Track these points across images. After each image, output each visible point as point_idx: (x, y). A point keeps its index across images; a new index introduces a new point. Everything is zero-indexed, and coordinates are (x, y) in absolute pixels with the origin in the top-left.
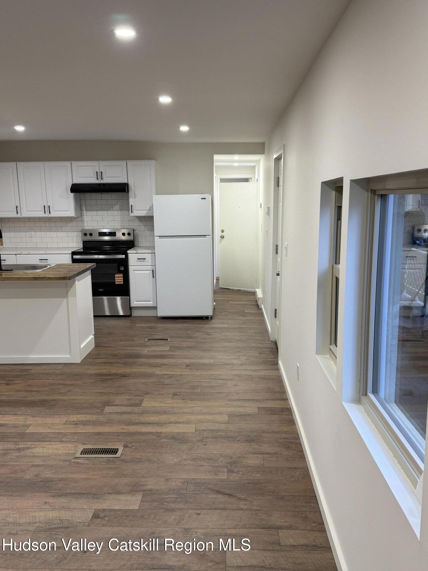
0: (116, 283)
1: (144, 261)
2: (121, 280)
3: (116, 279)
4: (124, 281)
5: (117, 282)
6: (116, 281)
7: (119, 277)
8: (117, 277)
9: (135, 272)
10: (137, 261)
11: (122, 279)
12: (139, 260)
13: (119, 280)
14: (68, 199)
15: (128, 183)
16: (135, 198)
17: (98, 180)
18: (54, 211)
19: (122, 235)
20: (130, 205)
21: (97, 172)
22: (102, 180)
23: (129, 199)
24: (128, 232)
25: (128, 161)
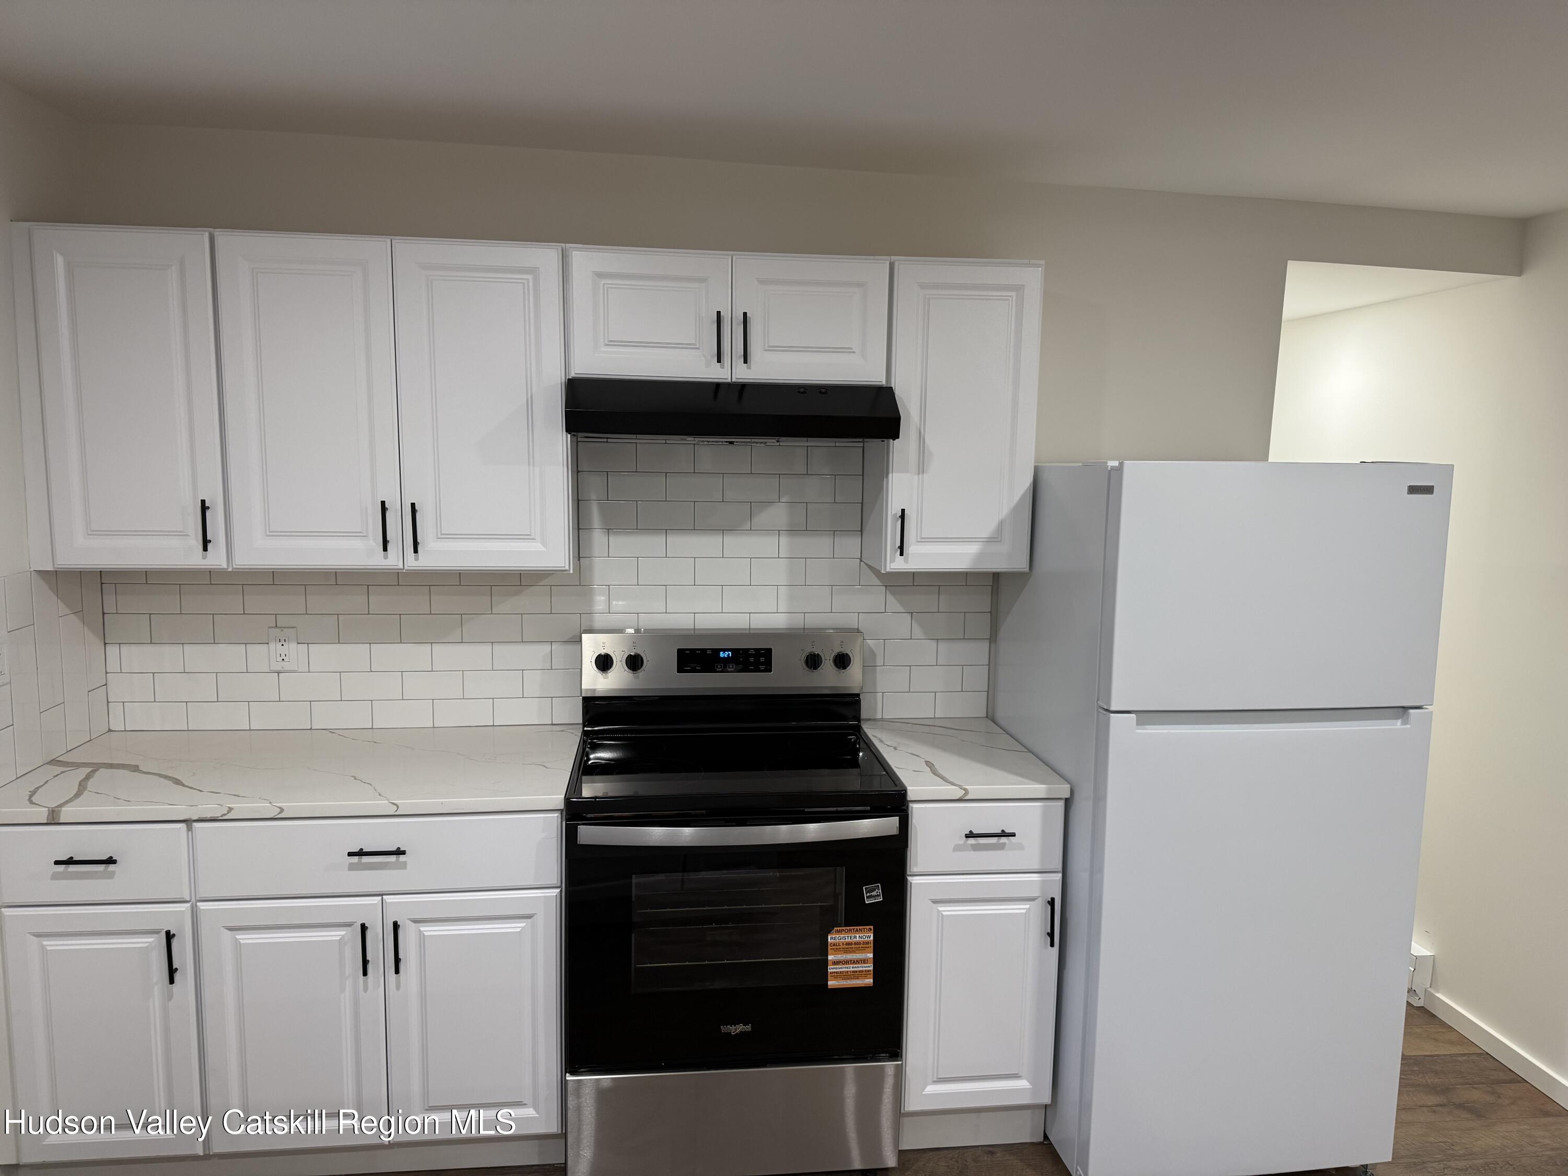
0: (832, 983)
1: (1002, 847)
2: (864, 961)
3: (830, 957)
4: (876, 974)
5: (838, 975)
6: (831, 969)
7: (849, 947)
8: (838, 949)
9: (943, 909)
10: (957, 848)
11: (871, 955)
12: (972, 841)
13: (847, 962)
14: (531, 467)
15: (893, 386)
16: (919, 474)
17: (719, 361)
18: (442, 534)
19: (807, 662)
20: (893, 509)
21: (719, 313)
22: (745, 361)
23: (890, 475)
24: (838, 651)
25: (899, 261)
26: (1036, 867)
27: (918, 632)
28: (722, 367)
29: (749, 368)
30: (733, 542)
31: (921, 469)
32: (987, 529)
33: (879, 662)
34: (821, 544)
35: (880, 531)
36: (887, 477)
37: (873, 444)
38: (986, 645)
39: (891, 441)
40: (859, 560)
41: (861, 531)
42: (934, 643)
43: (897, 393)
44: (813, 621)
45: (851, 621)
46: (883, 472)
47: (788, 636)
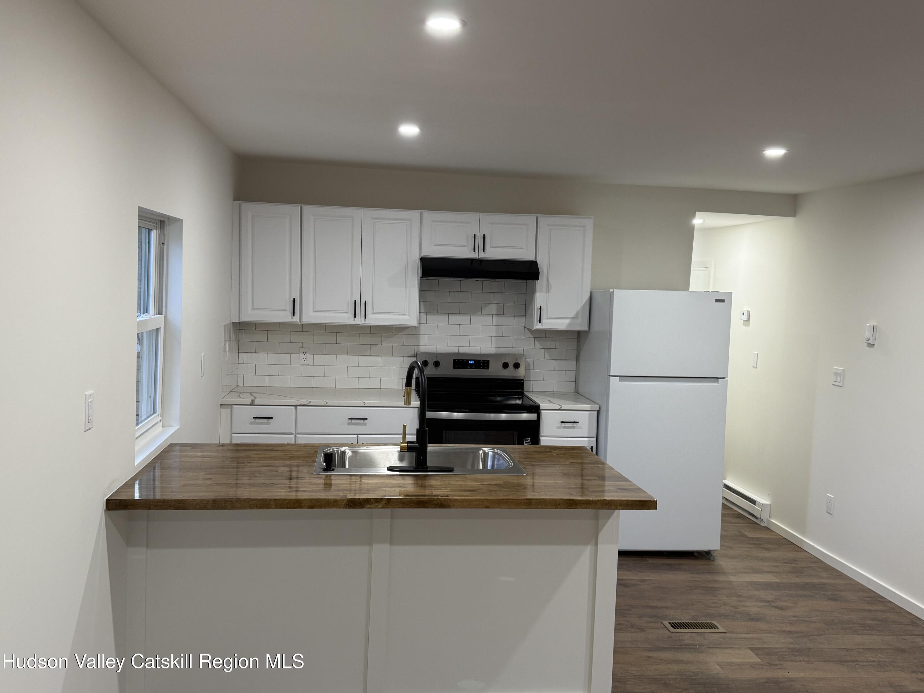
1: (574, 427)
10: (558, 427)
12: (563, 425)
14: (406, 289)
15: (537, 261)
16: (547, 293)
17: (474, 251)
18: (374, 312)
19: (503, 366)
20: (537, 306)
21: (475, 235)
22: (484, 251)
23: (536, 293)
24: (515, 362)
25: (540, 216)
26: (586, 435)
27: (547, 356)
28: (475, 253)
29: (485, 254)
30: (475, 319)
31: (548, 291)
32: (572, 315)
33: (532, 367)
34: (509, 321)
35: (532, 315)
36: (535, 294)
37: (530, 282)
38: (574, 363)
39: (536, 281)
40: (524, 327)
41: (525, 315)
42: (553, 361)
43: (539, 263)
44: (505, 351)
45: (521, 351)
46: (533, 292)
47: (496, 356)
